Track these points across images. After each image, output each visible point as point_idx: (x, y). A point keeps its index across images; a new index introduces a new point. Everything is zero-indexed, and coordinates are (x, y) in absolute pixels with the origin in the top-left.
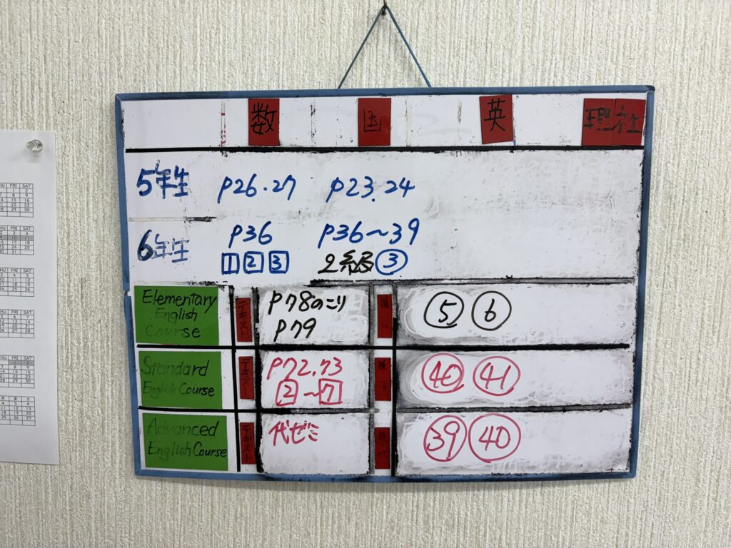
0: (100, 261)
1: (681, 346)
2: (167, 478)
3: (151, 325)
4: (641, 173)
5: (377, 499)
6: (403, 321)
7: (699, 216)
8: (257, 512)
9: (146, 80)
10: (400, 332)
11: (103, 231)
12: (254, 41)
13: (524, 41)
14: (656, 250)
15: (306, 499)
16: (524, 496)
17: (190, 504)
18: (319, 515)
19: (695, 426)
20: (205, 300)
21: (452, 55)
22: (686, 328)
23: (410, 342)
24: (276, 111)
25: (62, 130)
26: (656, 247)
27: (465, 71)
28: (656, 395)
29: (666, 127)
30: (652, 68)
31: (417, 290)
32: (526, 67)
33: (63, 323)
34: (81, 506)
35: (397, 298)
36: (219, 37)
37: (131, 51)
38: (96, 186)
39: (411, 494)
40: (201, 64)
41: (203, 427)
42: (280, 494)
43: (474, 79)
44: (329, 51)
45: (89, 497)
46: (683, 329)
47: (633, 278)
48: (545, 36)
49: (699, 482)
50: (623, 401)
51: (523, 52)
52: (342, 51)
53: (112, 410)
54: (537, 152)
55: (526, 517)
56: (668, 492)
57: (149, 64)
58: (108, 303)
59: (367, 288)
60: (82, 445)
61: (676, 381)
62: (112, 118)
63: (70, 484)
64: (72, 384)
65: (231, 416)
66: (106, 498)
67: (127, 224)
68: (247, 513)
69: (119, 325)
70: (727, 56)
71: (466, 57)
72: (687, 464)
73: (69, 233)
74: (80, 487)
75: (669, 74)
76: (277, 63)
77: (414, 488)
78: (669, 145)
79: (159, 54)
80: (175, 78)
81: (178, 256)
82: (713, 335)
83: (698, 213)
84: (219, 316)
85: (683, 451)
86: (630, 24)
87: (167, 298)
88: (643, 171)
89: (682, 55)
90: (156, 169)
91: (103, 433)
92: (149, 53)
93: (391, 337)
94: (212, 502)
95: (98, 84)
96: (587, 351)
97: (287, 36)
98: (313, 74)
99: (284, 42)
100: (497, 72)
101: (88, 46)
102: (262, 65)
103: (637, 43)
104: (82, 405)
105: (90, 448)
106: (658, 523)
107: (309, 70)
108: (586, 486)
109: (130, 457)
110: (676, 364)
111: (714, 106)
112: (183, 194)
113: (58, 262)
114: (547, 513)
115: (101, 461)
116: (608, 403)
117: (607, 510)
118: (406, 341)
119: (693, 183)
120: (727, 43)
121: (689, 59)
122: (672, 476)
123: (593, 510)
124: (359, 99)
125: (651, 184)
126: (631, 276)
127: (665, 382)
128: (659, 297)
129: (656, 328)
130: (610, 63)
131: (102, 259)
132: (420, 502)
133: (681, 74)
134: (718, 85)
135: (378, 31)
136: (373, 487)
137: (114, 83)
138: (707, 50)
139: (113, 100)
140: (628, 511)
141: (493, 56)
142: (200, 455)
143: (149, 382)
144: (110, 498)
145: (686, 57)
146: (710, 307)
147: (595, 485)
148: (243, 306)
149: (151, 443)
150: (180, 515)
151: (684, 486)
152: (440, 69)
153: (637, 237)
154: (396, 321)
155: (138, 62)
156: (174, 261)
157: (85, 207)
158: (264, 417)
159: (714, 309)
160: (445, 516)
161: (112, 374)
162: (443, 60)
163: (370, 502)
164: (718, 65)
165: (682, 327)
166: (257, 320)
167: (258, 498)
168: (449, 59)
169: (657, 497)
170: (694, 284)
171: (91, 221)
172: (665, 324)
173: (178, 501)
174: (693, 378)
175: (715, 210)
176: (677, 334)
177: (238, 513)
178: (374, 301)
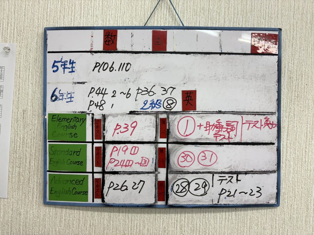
0: (33, 102)
1: (298, 145)
2: (58, 206)
3: (55, 132)
4: (277, 66)
5: (158, 217)
6: (171, 130)
7: (303, 86)
8: (101, 223)
9: (59, 22)
10: (170, 136)
11: (35, 88)
12: (107, 6)
13: (225, 9)
14: (285, 101)
15: (124, 217)
16: (227, 216)
17: (68, 218)
18: (130, 224)
19: (305, 183)
20: (81, 120)
21: (194, 14)
22: (300, 137)
23: (175, 140)
24: (116, 35)
25: (20, 43)
27: (200, 21)
28: (287, 168)
29: (288, 47)
30: (280, 22)
31: (178, 116)
32: (226, 20)
33: (14, 130)
34: (16, 219)
35: (169, 120)
36: (92, 5)
37: (52, 10)
38: (33, 68)
39: (174, 215)
40: (83, 16)
41: (77, 180)
42: (112, 214)
44: (140, 12)
45: (20, 214)
46: (299, 137)
47: (275, 112)
48: (234, 8)
49: (308, 210)
50: (273, 170)
51: (225, 14)
52: (145, 12)
53: (34, 172)
54: (231, 56)
55: (228, 226)
56: (294, 214)
57: (60, 15)
58: (35, 121)
59: (155, 115)
60: (19, 189)
61: (296, 161)
62: (42, 38)
63: (12, 208)
64: (16, 159)
65: (90, 175)
66: (28, 215)
67: (46, 85)
68: (95, 223)
69: (40, 132)
70: (313, 18)
71: (200, 15)
72: (303, 201)
73: (19, 89)
74: (16, 210)
76: (117, 16)
77: (175, 211)
78: (289, 55)
79: (65, 11)
80: (72, 21)
81: (69, 100)
82: (312, 140)
84: (87, 127)
85: (300, 195)
86: (271, 3)
87: (63, 119)
88: (278, 65)
89: (293, 17)
90: (61, 60)
91: (29, 183)
92: (60, 10)
93: (166, 138)
94: (79, 218)
95: (37, 23)
96: (256, 146)
97: (122, 5)
98: (133, 21)
99: (120, 7)
100: (213, 22)
101: (34, 7)
102: (110, 17)
103: (274, 11)
104: (20, 169)
105: (22, 190)
106: (290, 230)
107: (131, 19)
108: (256, 211)
109: (41, 195)
110: (296, 153)
111: (308, 39)
112: (73, 71)
113: (13, 102)
114: (238, 224)
115: (27, 197)
116: (266, 170)
117: (266, 223)
118: (173, 140)
119: (300, 72)
120: (313, 12)
121: (297, 19)
122: (296, 207)
123: (259, 223)
124: (153, 31)
125: (282, 72)
126: (275, 111)
127: (291, 162)
128: (287, 122)
129: (286, 137)
130: (262, 19)
131: (34, 101)
132: (178, 219)
133: (293, 25)
134: (309, 30)
135: (162, 4)
136: (156, 211)
137: (44, 23)
138: (304, 15)
139: (43, 31)
140: (276, 224)
141: (212, 15)
142: (75, 194)
143: (53, 158)
144: (30, 215)
145: (295, 18)
147: (260, 211)
148: (98, 123)
149: (52, 188)
150: (63, 224)
151: (301, 212)
153: (277, 94)
154: (168, 130)
155: (55, 15)
156: (67, 102)
157: (28, 78)
158: (106, 175)
159: (312, 128)
160: (190, 226)
161: (35, 155)
162: (190, 16)
163: (154, 218)
164: (309, 21)
165: (298, 136)
166: (104, 130)
167: (101, 216)
168: (193, 16)
169: (289, 217)
170: (302, 117)
171: (30, 84)
172: (290, 135)
173: (63, 217)
174: (304, 160)
175: (310, 84)
176: (296, 140)
177: (91, 223)
178: (158, 121)
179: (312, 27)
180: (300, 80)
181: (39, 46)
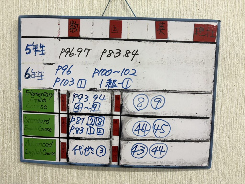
1: (230, 114)
5: (116, 174)
6: (124, 105)
7: (235, 65)
8: (70, 179)
10: (123, 110)
11: (12, 72)
14: (219, 78)
17: (44, 177)
18: (94, 180)
19: (236, 145)
21: (142, 5)
22: (231, 107)
23: (127, 113)
24: (79, 24)
26: (219, 77)
27: (147, 11)
29: (222, 32)
30: (216, 10)
31: (130, 94)
32: (170, 10)
34: (3, 177)
35: (122, 96)
37: (23, 5)
38: (9, 55)
39: (129, 172)
40: (49, 9)
42: (79, 172)
43: (151, 14)
44: (96, 4)
45: (6, 174)
49: (238, 166)
51: (169, 4)
52: (101, 4)
53: (15, 140)
54: (176, 43)
55: (173, 181)
56: (226, 170)
58: (13, 99)
59: (111, 92)
60: (3, 154)
61: (228, 127)
66: (13, 174)
68: (66, 180)
70: (244, 6)
71: (147, 6)
72: (233, 159)
74: (3, 170)
75: (223, 12)
76: (77, 9)
77: (130, 169)
79: (33, 5)
82: (242, 110)
83: (235, 64)
85: (231, 154)
89: (227, 5)
91: (11, 150)
92: (29, 5)
93: (119, 111)
94: (53, 176)
95: (11, 17)
98: (91, 13)
101: (7, 3)
102: (71, 9)
104: (3, 138)
105: (6, 155)
106: (223, 182)
107: (89, 11)
110: (228, 121)
111: (240, 24)
114: (181, 179)
115: (11, 160)
117: (203, 178)
118: (125, 113)
119: (233, 53)
121: (230, 7)
122: (227, 164)
123: (198, 178)
124: (110, 21)
127: (224, 128)
128: (221, 96)
129: (220, 107)
130: (200, 8)
131: (11, 83)
132: (132, 175)
133: (227, 12)
134: (241, 16)
136: (114, 169)
137: (16, 17)
138: (236, 4)
140: (211, 178)
141: (157, 6)
145: (229, 6)
146: (240, 99)
148: (63, 97)
150: (40, 181)
151: (232, 168)
152: (138, 11)
154: (122, 105)
155: (25, 9)
157: (5, 63)
159: (242, 100)
160: (142, 180)
161: (15, 127)
162: (139, 7)
163: (113, 175)
164: (241, 9)
167: (71, 174)
168: (141, 7)
169: (222, 172)
170: (234, 91)
171: (7, 68)
172: (224, 106)
173: (40, 176)
174: (235, 126)
175: (241, 63)
176: (228, 110)
177: (63, 180)
178: (113, 97)
179: (243, 14)
180: (232, 60)
181: (13, 36)
